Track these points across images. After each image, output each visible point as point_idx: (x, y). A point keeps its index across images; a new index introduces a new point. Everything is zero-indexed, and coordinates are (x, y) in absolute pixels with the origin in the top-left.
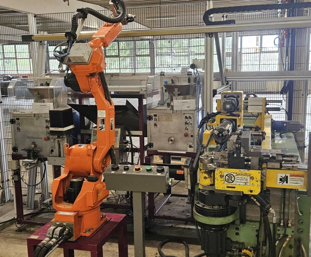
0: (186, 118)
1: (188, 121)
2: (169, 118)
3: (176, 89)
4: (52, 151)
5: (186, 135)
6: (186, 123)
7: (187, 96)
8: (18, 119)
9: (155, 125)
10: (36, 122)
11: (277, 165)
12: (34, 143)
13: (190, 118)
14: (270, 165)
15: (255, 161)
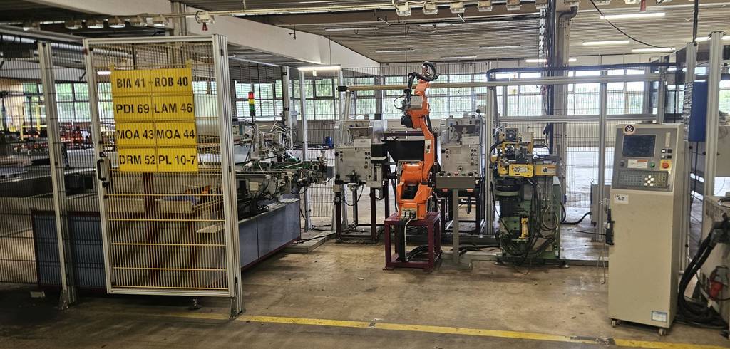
0: (472, 150)
1: (474, 153)
2: (458, 150)
3: (464, 129)
4: (369, 176)
5: (472, 164)
6: (472, 155)
7: (473, 134)
8: (341, 152)
9: (448, 157)
10: (357, 155)
11: (541, 163)
12: (354, 171)
13: (475, 150)
14: (538, 163)
15: (530, 159)
